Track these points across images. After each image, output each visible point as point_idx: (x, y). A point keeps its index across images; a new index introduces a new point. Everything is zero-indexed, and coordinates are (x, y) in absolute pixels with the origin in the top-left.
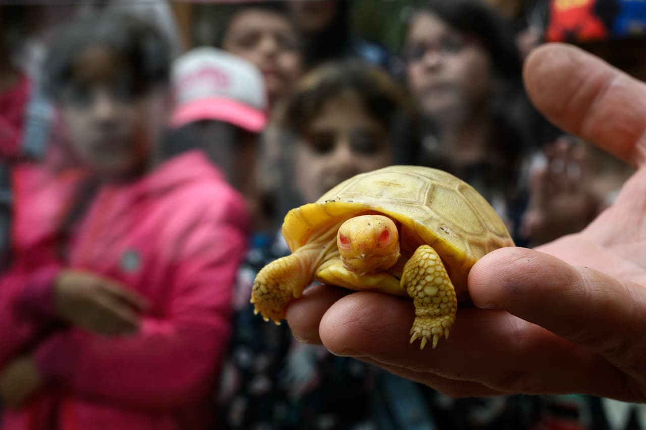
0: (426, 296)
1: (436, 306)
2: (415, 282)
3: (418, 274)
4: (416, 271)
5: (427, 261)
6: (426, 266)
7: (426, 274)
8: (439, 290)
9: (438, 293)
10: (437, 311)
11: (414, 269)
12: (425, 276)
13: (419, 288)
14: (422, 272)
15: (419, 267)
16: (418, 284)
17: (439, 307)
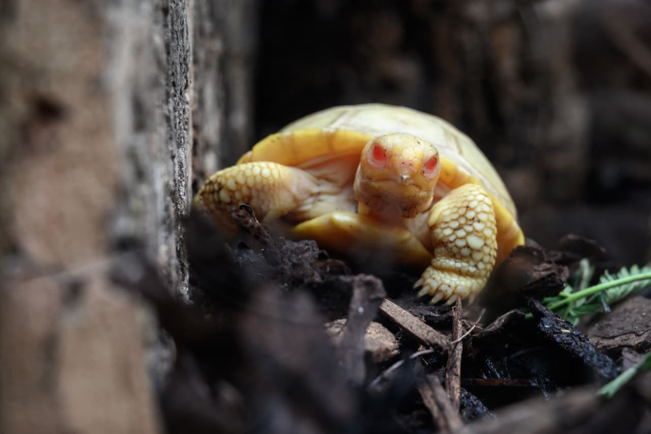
0: (468, 246)
1: (472, 263)
2: (455, 225)
3: (463, 216)
4: (462, 211)
5: (481, 203)
6: (479, 209)
7: (476, 219)
8: (485, 244)
9: (482, 247)
10: (472, 269)
11: (459, 208)
12: (474, 222)
13: (461, 233)
14: (471, 215)
15: (467, 207)
16: (460, 227)
17: (476, 266)
